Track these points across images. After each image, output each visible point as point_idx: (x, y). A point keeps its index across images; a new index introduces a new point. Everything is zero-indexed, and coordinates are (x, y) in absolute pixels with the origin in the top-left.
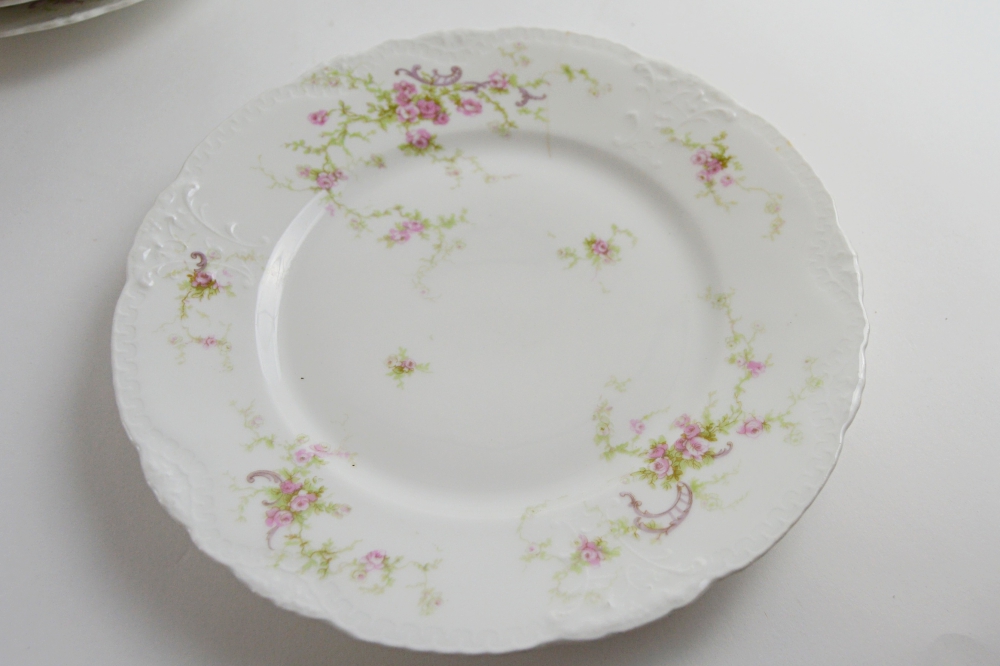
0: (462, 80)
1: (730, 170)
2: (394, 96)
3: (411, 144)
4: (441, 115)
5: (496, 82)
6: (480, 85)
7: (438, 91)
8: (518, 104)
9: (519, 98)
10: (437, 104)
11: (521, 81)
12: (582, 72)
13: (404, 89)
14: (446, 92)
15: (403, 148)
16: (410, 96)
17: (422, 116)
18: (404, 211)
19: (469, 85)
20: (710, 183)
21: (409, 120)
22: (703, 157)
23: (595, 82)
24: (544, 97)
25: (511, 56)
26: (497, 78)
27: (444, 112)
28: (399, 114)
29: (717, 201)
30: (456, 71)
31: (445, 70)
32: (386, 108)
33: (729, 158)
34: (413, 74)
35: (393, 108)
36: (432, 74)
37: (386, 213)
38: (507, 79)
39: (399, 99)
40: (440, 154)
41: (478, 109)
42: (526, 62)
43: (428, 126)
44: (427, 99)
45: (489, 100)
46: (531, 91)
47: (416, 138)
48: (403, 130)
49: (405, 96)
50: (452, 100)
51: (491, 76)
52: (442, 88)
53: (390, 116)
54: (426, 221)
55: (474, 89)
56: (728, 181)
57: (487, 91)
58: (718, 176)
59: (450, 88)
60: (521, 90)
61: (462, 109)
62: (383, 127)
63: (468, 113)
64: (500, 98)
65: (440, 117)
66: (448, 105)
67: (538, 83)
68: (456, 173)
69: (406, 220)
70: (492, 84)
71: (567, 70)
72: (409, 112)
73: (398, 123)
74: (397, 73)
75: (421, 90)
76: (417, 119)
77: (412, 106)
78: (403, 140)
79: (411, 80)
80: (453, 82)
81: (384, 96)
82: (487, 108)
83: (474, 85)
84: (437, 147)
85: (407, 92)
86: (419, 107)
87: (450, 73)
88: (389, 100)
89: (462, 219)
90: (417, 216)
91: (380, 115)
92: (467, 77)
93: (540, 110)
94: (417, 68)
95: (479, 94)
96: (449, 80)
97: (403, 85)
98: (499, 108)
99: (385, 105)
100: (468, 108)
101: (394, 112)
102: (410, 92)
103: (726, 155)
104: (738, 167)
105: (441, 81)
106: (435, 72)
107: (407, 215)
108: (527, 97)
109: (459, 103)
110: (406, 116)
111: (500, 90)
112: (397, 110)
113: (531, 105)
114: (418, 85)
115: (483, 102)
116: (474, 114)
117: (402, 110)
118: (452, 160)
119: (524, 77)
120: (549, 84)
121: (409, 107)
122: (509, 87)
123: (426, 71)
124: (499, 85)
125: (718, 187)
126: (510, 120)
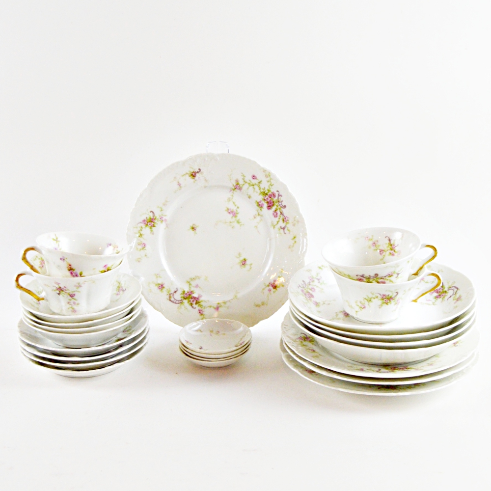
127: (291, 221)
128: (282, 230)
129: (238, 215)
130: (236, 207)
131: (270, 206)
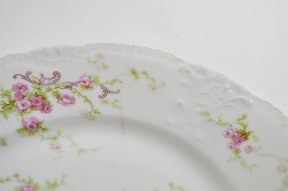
0: (61, 80)
1: (250, 141)
2: (13, 94)
3: (25, 128)
4: (46, 106)
5: (84, 82)
6: (73, 84)
7: (44, 89)
8: (100, 97)
9: (101, 92)
10: (44, 98)
11: (102, 81)
12: (144, 73)
13: (20, 88)
14: (50, 90)
15: (19, 131)
16: (24, 94)
17: (33, 107)
18: (21, 178)
19: (65, 85)
20: (237, 151)
21: (23, 111)
22: (231, 132)
23: (153, 80)
24: (119, 91)
25: (95, 63)
26: (85, 79)
27: (49, 104)
28: (17, 107)
29: (243, 164)
30: (57, 75)
31: (49, 74)
32: (8, 103)
33: (249, 133)
34: (26, 77)
35: (12, 102)
36: (39, 78)
37: (8, 179)
38: (92, 79)
39: (16, 95)
40: (46, 134)
41: (72, 101)
42: (105, 67)
43: (37, 114)
44: (37, 95)
45: (80, 95)
46: (109, 87)
47: (29, 123)
48: (20, 118)
49: (21, 94)
50: (54, 95)
51: (81, 78)
52: (47, 87)
53: (10, 109)
54: (36, 184)
55: (69, 87)
56: (250, 149)
57: (78, 88)
58: (242, 146)
59: (53, 86)
60: (102, 87)
61: (61, 102)
62: (5, 116)
63: (65, 104)
64: (88, 93)
65: (45, 108)
66: (51, 99)
67: (114, 82)
68: (58, 148)
69: (22, 184)
70: (82, 83)
71: (134, 72)
72: (23, 105)
73: (16, 113)
74: (15, 77)
75: (32, 89)
76: (29, 110)
77: (26, 101)
78: (20, 125)
79: (25, 82)
80: (54, 82)
81: (6, 94)
82: (79, 100)
83: (70, 84)
84: (44, 129)
85: (22, 90)
86: (31, 101)
87: (53, 76)
88: (9, 97)
89: (63, 182)
90: (30, 181)
91: (3, 108)
92: (65, 79)
93: (116, 101)
94: (29, 73)
95: (73, 90)
96: (52, 81)
97: (19, 85)
98: (87, 100)
99: (6, 100)
100: (65, 100)
101: (13, 105)
102: (24, 90)
103: (247, 131)
104: (256, 139)
105: (46, 82)
106: (42, 75)
107: (23, 181)
108: (106, 92)
109: (59, 97)
110: (22, 108)
111: (87, 87)
112: (15, 103)
113: (110, 97)
114: (30, 85)
115: (76, 96)
116: (69, 105)
117: (19, 104)
118: (55, 138)
119: (104, 78)
120: (121, 82)
121: (23, 101)
122: (93, 85)
123: (35, 75)
124: (87, 84)
125: (243, 154)
126: (95, 109)
127: (92, 72)
128: (109, 96)
129: (35, 182)
130: (15, 180)
131: (43, 106)
